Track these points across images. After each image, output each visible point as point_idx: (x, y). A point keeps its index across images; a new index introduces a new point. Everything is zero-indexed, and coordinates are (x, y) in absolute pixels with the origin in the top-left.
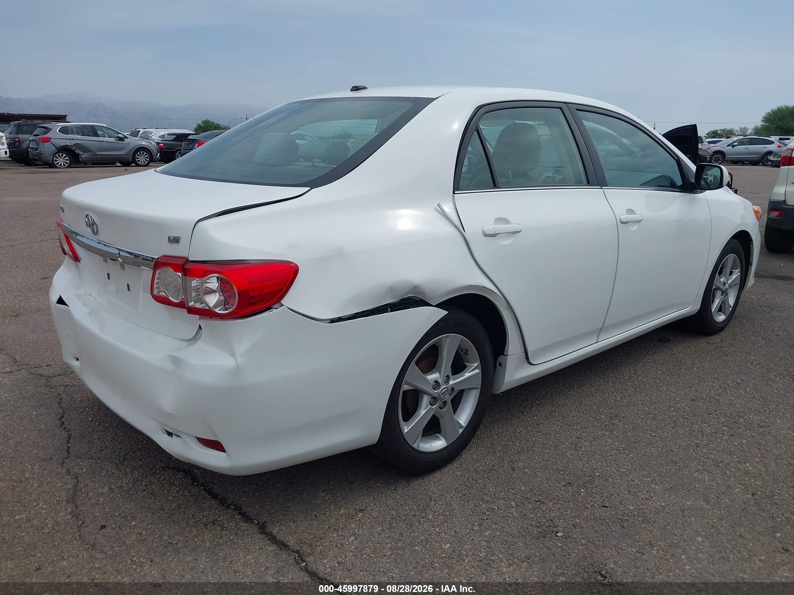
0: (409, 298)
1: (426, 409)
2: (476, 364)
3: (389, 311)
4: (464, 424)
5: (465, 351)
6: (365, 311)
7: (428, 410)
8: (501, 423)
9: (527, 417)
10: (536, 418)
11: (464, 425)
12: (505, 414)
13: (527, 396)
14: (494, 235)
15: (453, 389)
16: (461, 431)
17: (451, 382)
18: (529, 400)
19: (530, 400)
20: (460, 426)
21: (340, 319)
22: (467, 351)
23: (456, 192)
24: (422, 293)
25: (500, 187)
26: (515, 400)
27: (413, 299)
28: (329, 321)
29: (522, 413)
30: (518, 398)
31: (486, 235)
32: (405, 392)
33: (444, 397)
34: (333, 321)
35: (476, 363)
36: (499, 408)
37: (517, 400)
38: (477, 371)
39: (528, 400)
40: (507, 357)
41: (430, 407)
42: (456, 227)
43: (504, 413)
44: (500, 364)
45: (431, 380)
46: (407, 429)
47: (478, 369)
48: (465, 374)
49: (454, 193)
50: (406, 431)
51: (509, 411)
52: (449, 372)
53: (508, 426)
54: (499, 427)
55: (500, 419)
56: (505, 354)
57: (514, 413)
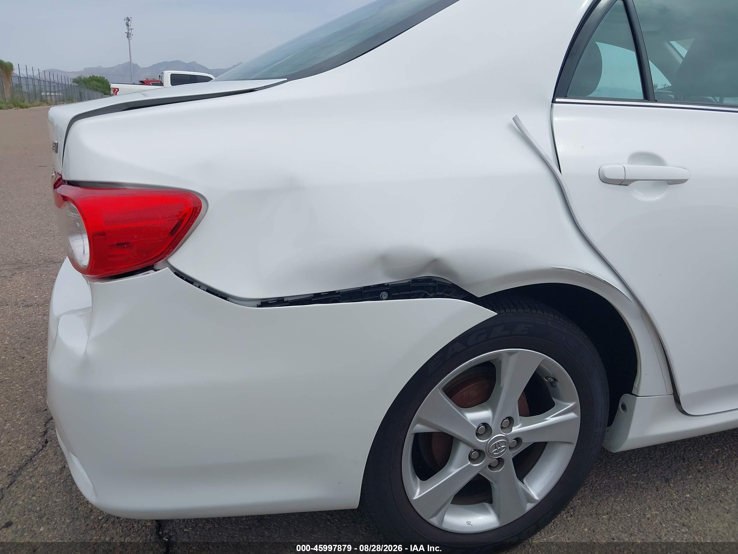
0: (429, 279)
1: (461, 466)
2: (571, 405)
3: (386, 298)
4: (538, 496)
5: (552, 380)
6: (333, 293)
7: (465, 468)
8: (624, 493)
9: (673, 492)
10: (688, 496)
11: (536, 498)
12: (635, 478)
13: (685, 451)
14: (624, 183)
15: (518, 440)
16: (529, 506)
17: (516, 429)
18: (686, 459)
19: (688, 460)
20: (530, 499)
21: (280, 302)
22: (555, 380)
23: (557, 100)
24: (451, 273)
25: (656, 101)
26: (662, 454)
27: (435, 282)
28: (259, 303)
29: (667, 481)
30: (668, 452)
31: (606, 180)
32: (417, 436)
33: (496, 452)
34: (265, 303)
35: (570, 401)
36: (630, 465)
37: (667, 454)
38: (572, 415)
39: (684, 459)
40: (636, 399)
41: (469, 465)
42: (544, 160)
43: (635, 475)
44: (624, 407)
45: (474, 421)
46: (419, 494)
47: (575, 413)
48: (547, 419)
49: (553, 101)
50: (417, 496)
51: (645, 472)
52: (514, 410)
53: (632, 502)
54: (618, 499)
55: (623, 485)
56: (633, 392)
57: (654, 478)
